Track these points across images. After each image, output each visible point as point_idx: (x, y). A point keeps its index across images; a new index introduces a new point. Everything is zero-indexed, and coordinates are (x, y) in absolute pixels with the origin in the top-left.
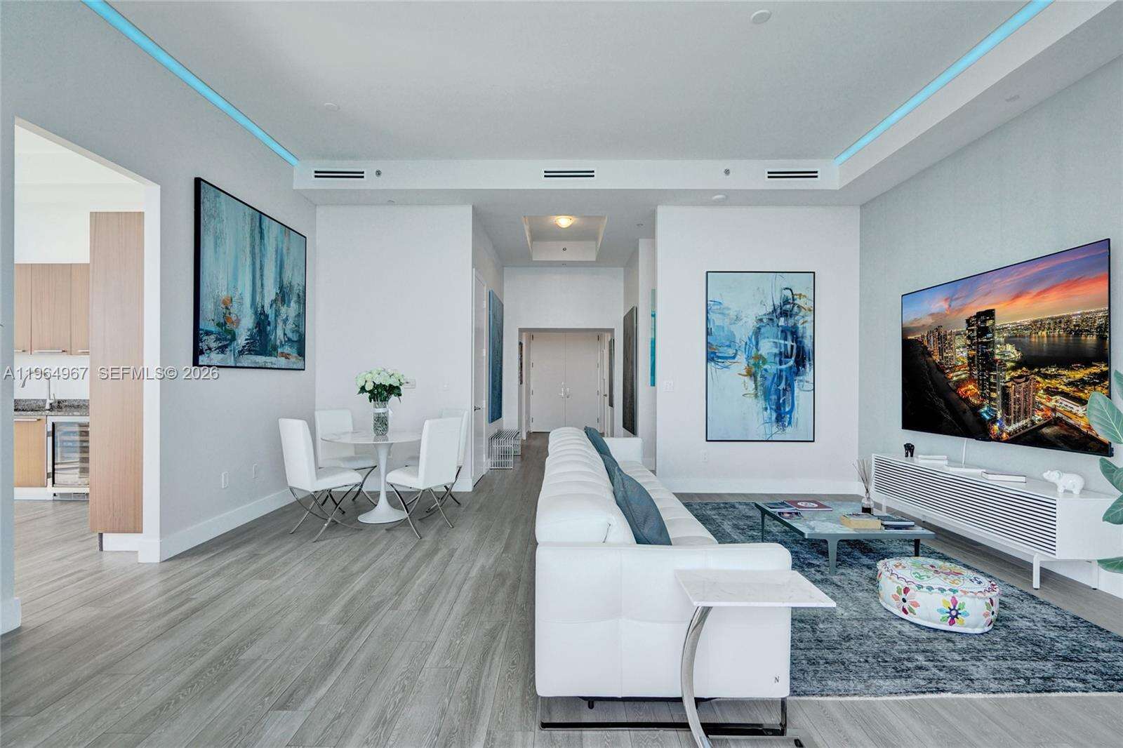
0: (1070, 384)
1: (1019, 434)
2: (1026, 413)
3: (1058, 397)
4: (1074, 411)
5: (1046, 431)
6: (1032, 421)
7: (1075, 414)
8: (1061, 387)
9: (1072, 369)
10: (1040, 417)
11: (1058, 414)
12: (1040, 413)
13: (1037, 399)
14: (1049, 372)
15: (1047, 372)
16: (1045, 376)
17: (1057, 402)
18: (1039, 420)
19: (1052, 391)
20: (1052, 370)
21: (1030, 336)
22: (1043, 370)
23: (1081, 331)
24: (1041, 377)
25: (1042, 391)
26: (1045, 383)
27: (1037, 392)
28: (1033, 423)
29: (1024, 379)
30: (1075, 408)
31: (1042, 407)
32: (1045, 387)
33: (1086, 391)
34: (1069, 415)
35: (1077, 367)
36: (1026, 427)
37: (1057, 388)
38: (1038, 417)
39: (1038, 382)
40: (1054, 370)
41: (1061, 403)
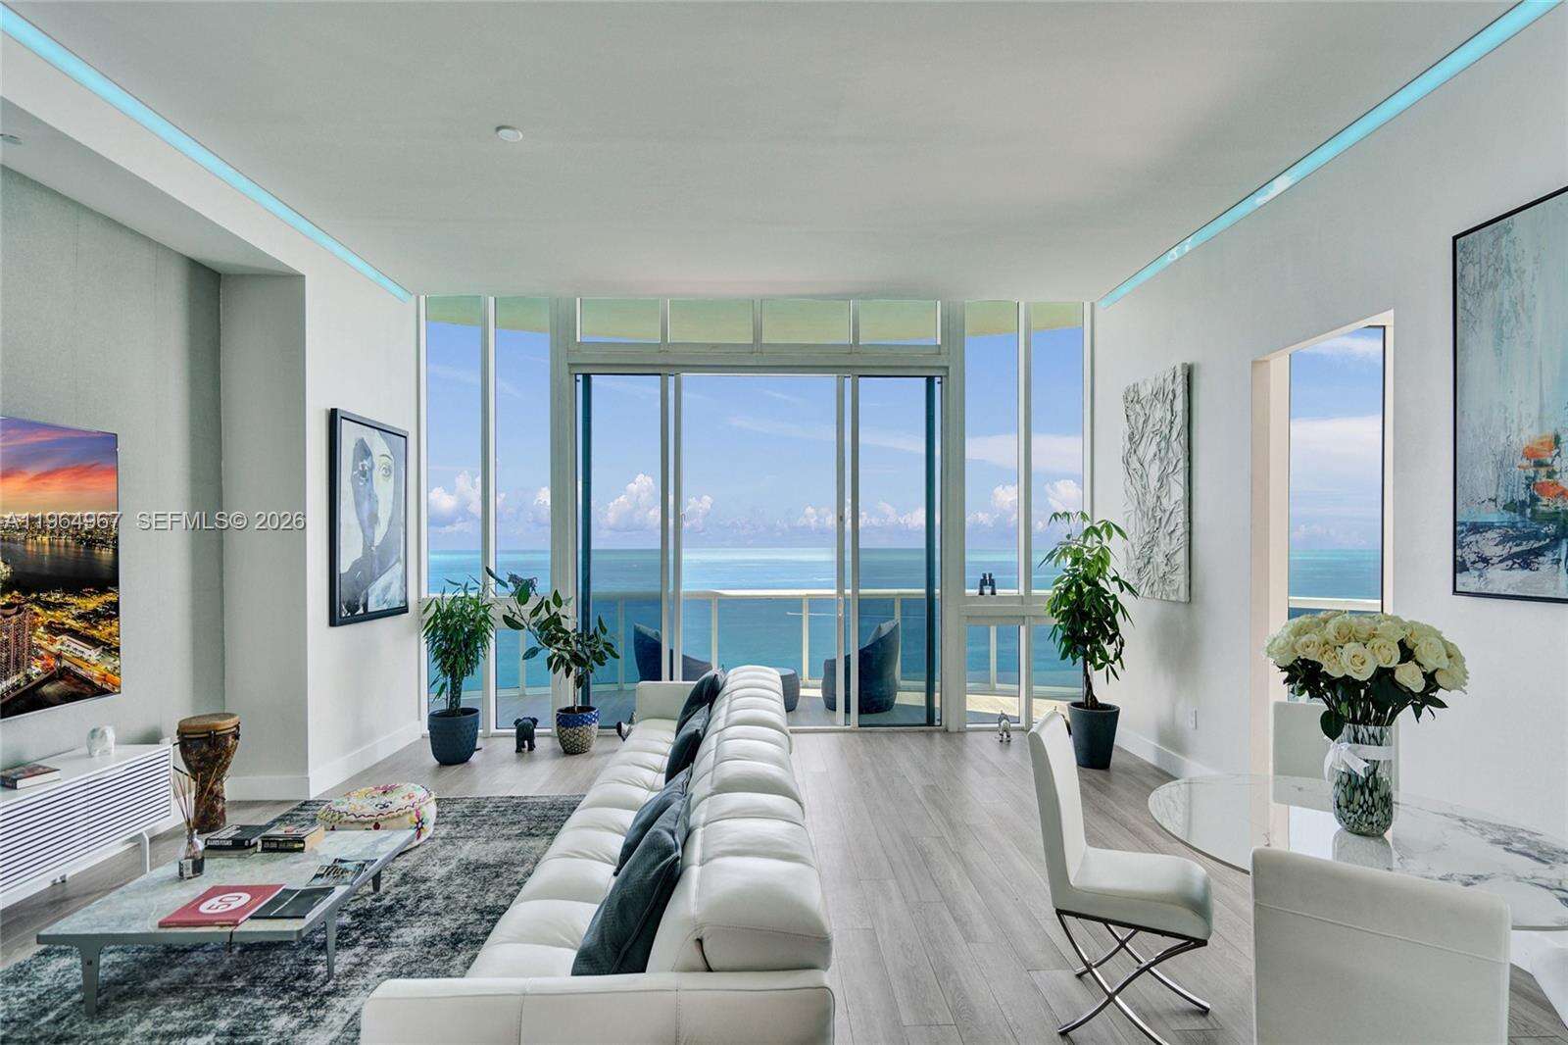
0: (80, 617)
1: (8, 698)
2: (18, 663)
3: (64, 638)
4: (86, 657)
5: (48, 689)
6: (27, 676)
7: (86, 661)
8: (69, 621)
9: (83, 596)
10: (39, 670)
11: (65, 663)
12: (39, 663)
13: (35, 641)
14: (52, 599)
15: (49, 599)
16: (47, 606)
17: (64, 644)
18: (38, 674)
19: (56, 629)
20: (56, 597)
21: (25, 542)
22: (43, 596)
23: (94, 541)
24: (41, 607)
25: (42, 628)
26: (47, 617)
27: (34, 631)
28: (28, 678)
29: (16, 609)
30: (87, 652)
31: (42, 652)
32: (46, 623)
33: (100, 628)
34: (79, 662)
35: (89, 592)
36: (18, 686)
37: (63, 624)
38: (36, 669)
39: (36, 614)
40: (58, 596)
41: (69, 646)
